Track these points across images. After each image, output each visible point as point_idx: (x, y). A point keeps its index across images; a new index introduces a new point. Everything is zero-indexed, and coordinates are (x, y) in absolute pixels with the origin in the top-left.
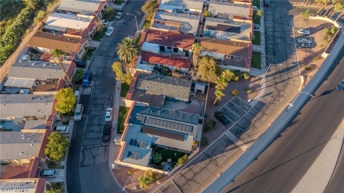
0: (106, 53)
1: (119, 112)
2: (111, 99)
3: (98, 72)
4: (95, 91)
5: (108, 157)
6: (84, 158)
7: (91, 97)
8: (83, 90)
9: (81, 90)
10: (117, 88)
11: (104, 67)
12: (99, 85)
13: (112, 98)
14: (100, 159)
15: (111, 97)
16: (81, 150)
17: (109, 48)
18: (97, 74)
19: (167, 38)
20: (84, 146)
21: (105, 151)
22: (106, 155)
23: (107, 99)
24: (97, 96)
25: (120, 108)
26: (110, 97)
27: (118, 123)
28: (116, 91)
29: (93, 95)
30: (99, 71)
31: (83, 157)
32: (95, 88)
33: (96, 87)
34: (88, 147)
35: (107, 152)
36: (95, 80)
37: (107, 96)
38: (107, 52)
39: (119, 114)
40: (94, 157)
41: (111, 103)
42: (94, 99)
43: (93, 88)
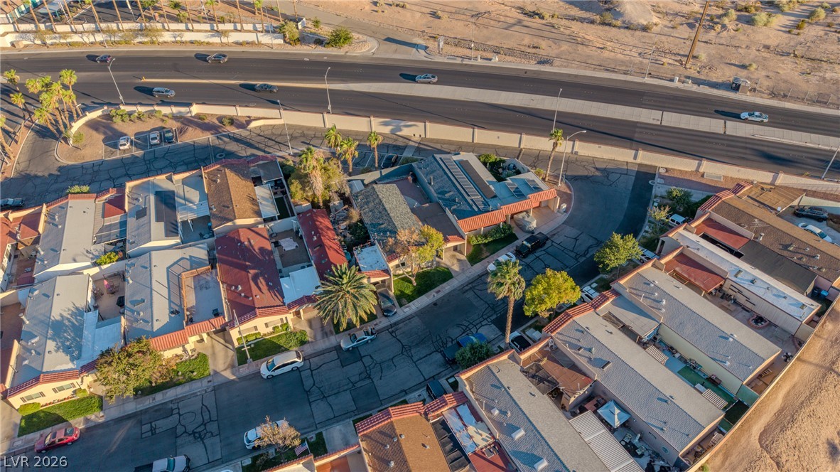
0: (358, 385)
1: (484, 259)
2: (470, 286)
3: (428, 352)
4: (478, 321)
5: (558, 227)
6: (589, 248)
7: (494, 317)
8: (494, 342)
9: (497, 345)
10: (441, 295)
11: (405, 353)
12: (458, 325)
13: (467, 285)
14: (571, 231)
15: (467, 288)
16: (584, 258)
17: (336, 391)
18: (437, 351)
19: (252, 272)
20: (577, 259)
21: (554, 235)
22: (559, 230)
23: (475, 291)
24: (483, 310)
25: (476, 263)
26: (467, 291)
27: (503, 247)
28: (447, 292)
29: (488, 317)
30: (424, 352)
31: (590, 250)
32: (471, 326)
33: (467, 327)
34: (573, 254)
35: (554, 232)
36: (453, 340)
37: (470, 295)
38: (354, 384)
39: (487, 257)
40: (576, 239)
41: (479, 281)
42: (493, 309)
43: (474, 330)
